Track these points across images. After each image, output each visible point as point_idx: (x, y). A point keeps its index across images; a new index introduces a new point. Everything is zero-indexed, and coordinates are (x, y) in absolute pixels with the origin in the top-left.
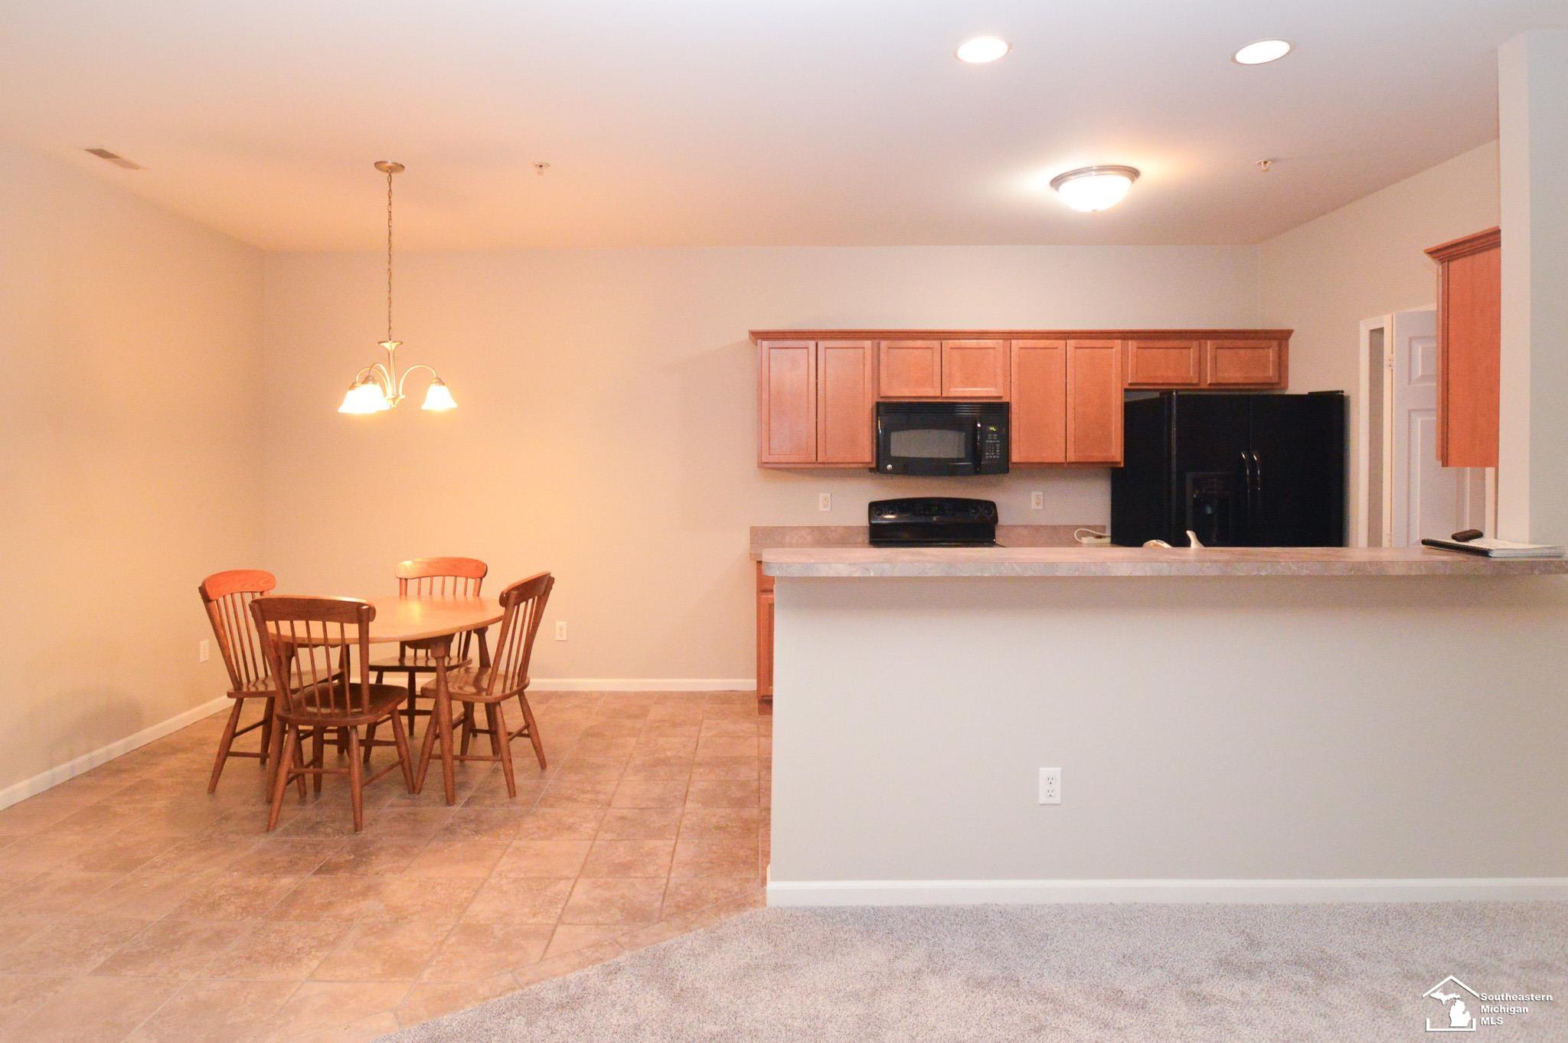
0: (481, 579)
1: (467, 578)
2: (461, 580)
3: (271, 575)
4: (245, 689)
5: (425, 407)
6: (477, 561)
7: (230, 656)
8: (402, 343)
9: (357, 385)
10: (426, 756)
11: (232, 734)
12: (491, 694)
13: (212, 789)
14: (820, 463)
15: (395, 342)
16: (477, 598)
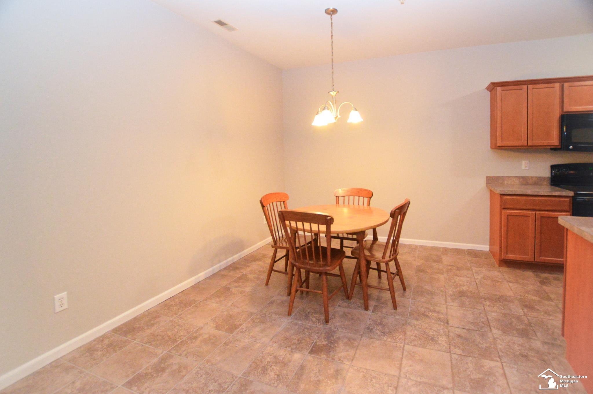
0: (370, 198)
1: (364, 197)
2: (361, 198)
3: (287, 194)
4: (278, 245)
5: (348, 121)
6: (368, 190)
7: (272, 230)
8: (338, 92)
9: (320, 112)
10: (354, 283)
11: (274, 261)
12: (384, 259)
13: (267, 284)
14: (529, 146)
15: (336, 91)
16: (368, 207)
